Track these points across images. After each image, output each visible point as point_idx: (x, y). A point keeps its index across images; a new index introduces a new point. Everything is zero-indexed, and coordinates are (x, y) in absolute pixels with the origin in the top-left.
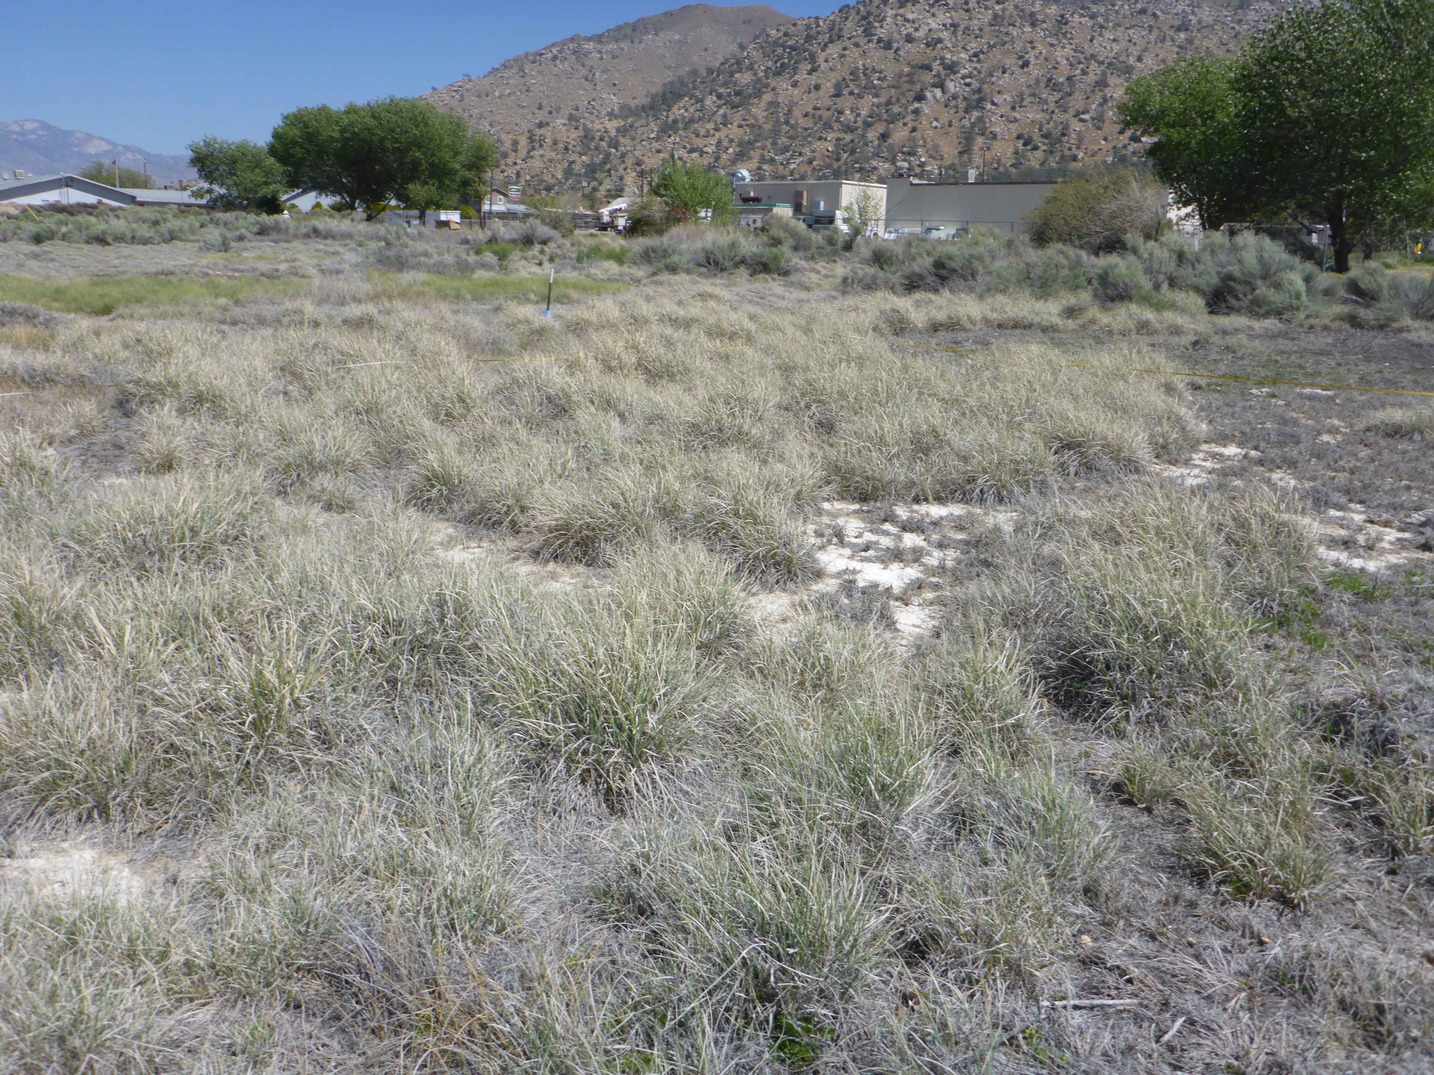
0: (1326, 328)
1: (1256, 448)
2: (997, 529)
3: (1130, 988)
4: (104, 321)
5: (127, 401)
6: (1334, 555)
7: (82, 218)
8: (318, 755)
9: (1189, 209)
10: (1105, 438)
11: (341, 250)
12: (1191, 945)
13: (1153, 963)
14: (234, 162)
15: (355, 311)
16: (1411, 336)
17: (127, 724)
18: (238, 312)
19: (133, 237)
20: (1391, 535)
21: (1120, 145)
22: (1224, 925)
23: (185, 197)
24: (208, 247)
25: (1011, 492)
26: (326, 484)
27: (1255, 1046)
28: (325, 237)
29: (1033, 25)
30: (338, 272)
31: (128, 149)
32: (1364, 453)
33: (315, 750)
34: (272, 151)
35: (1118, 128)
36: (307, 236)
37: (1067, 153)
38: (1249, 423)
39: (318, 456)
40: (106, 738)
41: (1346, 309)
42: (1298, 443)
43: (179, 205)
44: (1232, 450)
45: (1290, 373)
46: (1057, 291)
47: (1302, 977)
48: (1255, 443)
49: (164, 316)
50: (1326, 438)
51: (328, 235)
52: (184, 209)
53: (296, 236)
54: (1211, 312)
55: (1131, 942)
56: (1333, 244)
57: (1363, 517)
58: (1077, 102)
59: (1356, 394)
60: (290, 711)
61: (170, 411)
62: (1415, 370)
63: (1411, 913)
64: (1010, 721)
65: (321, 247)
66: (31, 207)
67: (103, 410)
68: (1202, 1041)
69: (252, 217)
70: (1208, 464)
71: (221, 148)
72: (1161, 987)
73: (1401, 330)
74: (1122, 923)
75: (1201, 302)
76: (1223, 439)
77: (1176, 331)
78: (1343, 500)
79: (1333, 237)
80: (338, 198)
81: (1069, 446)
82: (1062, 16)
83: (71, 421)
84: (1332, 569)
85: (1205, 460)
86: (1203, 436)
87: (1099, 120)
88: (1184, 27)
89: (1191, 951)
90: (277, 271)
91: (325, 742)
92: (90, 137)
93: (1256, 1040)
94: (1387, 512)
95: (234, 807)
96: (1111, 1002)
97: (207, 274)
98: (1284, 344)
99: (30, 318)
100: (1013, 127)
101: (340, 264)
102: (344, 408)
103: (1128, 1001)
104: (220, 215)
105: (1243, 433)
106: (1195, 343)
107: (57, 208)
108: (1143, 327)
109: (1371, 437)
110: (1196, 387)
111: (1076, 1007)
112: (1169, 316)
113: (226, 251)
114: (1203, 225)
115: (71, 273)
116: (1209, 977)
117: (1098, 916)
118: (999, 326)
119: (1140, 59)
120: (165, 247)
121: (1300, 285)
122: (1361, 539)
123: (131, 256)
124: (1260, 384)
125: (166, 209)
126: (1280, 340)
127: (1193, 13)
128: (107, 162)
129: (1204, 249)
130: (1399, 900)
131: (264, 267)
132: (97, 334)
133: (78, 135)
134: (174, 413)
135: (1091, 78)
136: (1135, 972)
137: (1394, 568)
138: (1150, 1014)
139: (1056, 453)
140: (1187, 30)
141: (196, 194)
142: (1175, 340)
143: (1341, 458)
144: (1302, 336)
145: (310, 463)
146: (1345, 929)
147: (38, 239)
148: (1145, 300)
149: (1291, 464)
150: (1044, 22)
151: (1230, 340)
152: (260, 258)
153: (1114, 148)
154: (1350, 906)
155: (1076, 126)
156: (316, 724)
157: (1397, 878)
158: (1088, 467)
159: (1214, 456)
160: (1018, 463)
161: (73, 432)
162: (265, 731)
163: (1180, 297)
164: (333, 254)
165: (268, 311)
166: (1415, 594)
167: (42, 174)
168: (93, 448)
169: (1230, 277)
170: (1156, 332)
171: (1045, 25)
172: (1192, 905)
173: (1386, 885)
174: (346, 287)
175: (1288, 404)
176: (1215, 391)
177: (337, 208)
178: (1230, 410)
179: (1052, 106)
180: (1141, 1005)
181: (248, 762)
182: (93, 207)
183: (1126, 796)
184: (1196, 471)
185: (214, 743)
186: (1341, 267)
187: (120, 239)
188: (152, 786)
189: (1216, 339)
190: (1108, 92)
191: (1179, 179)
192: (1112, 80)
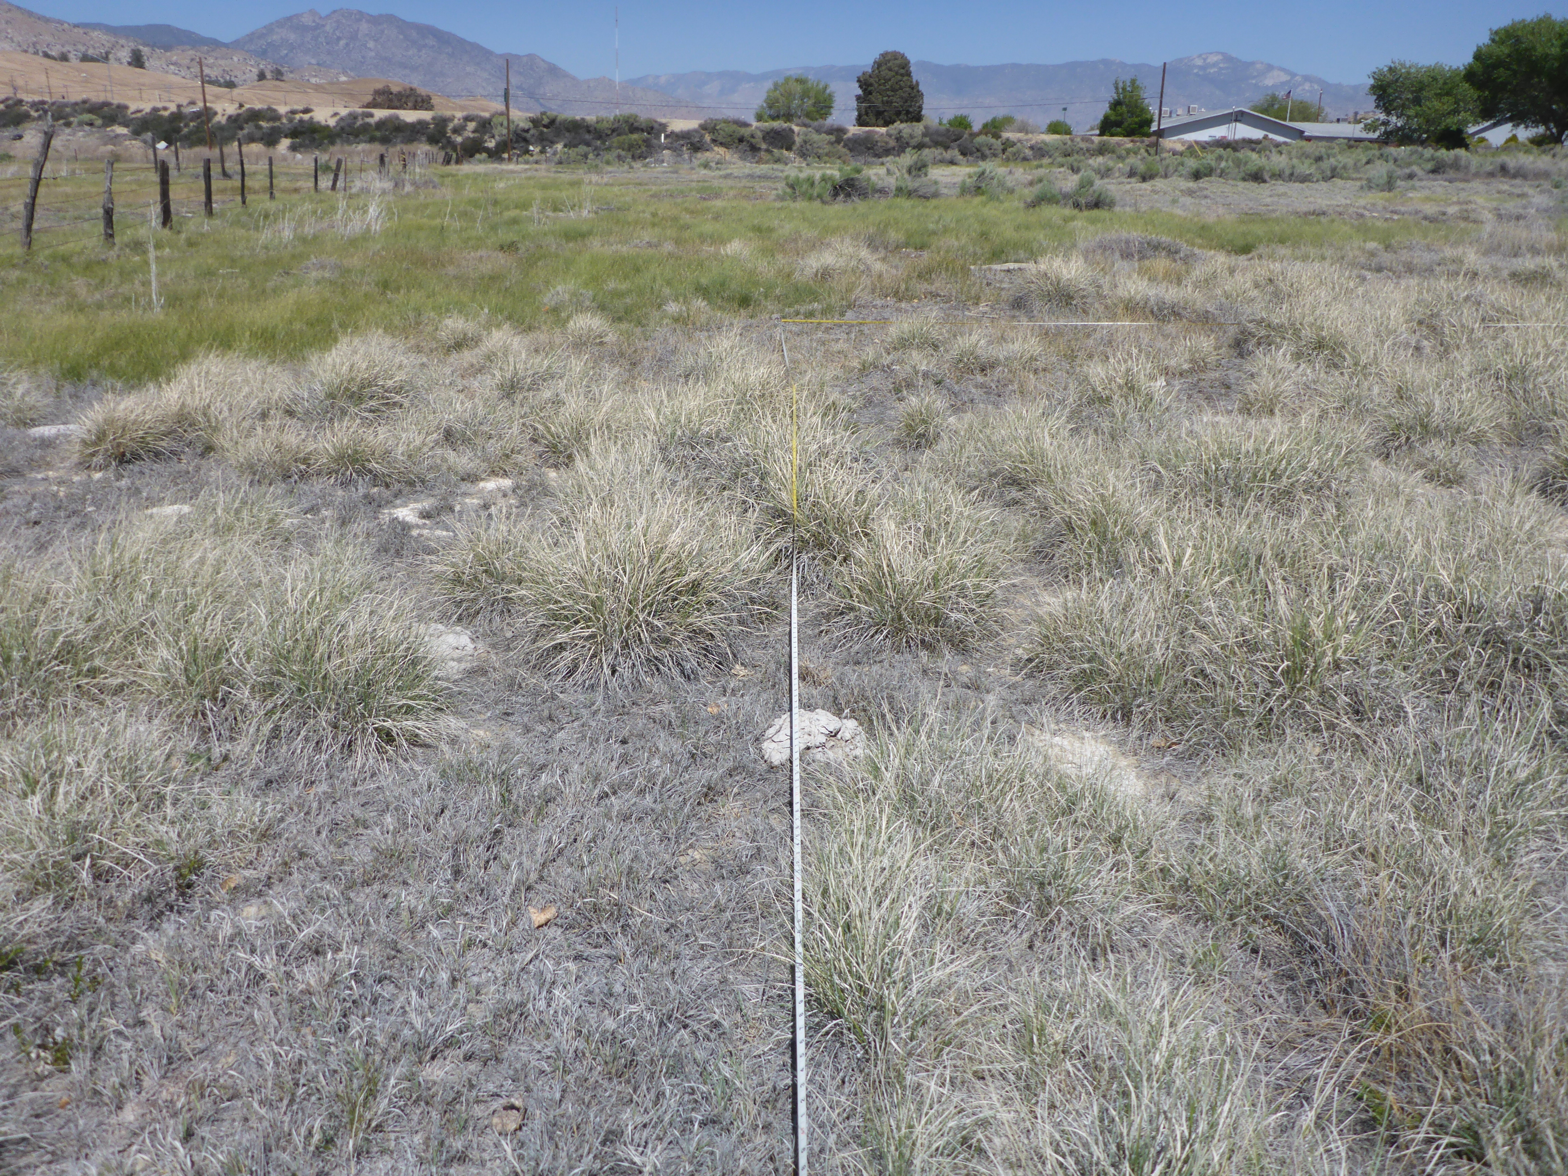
4: (1242, 260)
5: (1246, 341)
7: (1245, 154)
8: (1346, 723)
11: (1531, 191)
14: (1421, 89)
15: (1529, 263)
17: (1166, 641)
18: (1386, 258)
19: (1292, 174)
23: (1356, 131)
24: (1370, 186)
26: (1437, 453)
28: (1514, 176)
30: (1518, 218)
31: (1307, 78)
33: (1345, 718)
34: (1470, 75)
36: (1491, 175)
39: (1436, 420)
40: (1144, 648)
43: (1349, 139)
49: (1305, 258)
51: (1520, 174)
52: (1353, 143)
53: (1477, 175)
60: (1328, 670)
61: (1284, 355)
65: (1505, 187)
66: (1197, 142)
67: (1220, 348)
69: (1428, 152)
71: (1408, 73)
80: (1541, 129)
83: (1187, 356)
90: (1444, 214)
91: (1358, 712)
92: (1270, 68)
95: (1247, 748)
97: (1362, 216)
99: (1172, 252)
101: (1525, 208)
102: (1483, 370)
104: (1392, 150)
107: (1223, 144)
113: (1390, 190)
115: (1221, 211)
120: (1323, 185)
123: (1285, 194)
125: (1334, 144)
128: (1282, 94)
131: (1430, 209)
132: (1232, 271)
133: (1258, 66)
134: (1288, 357)
141: (1369, 128)
145: (1425, 427)
147: (1197, 175)
152: (1428, 199)
156: (1352, 693)
161: (1186, 366)
162: (1296, 682)
164: (1519, 196)
165: (1422, 258)
167: (1214, 109)
168: (1202, 384)
174: (1524, 235)
177: (1538, 142)
181: (1271, 709)
182: (1258, 142)
185: (1242, 680)
187: (1278, 176)
188: (1174, 706)
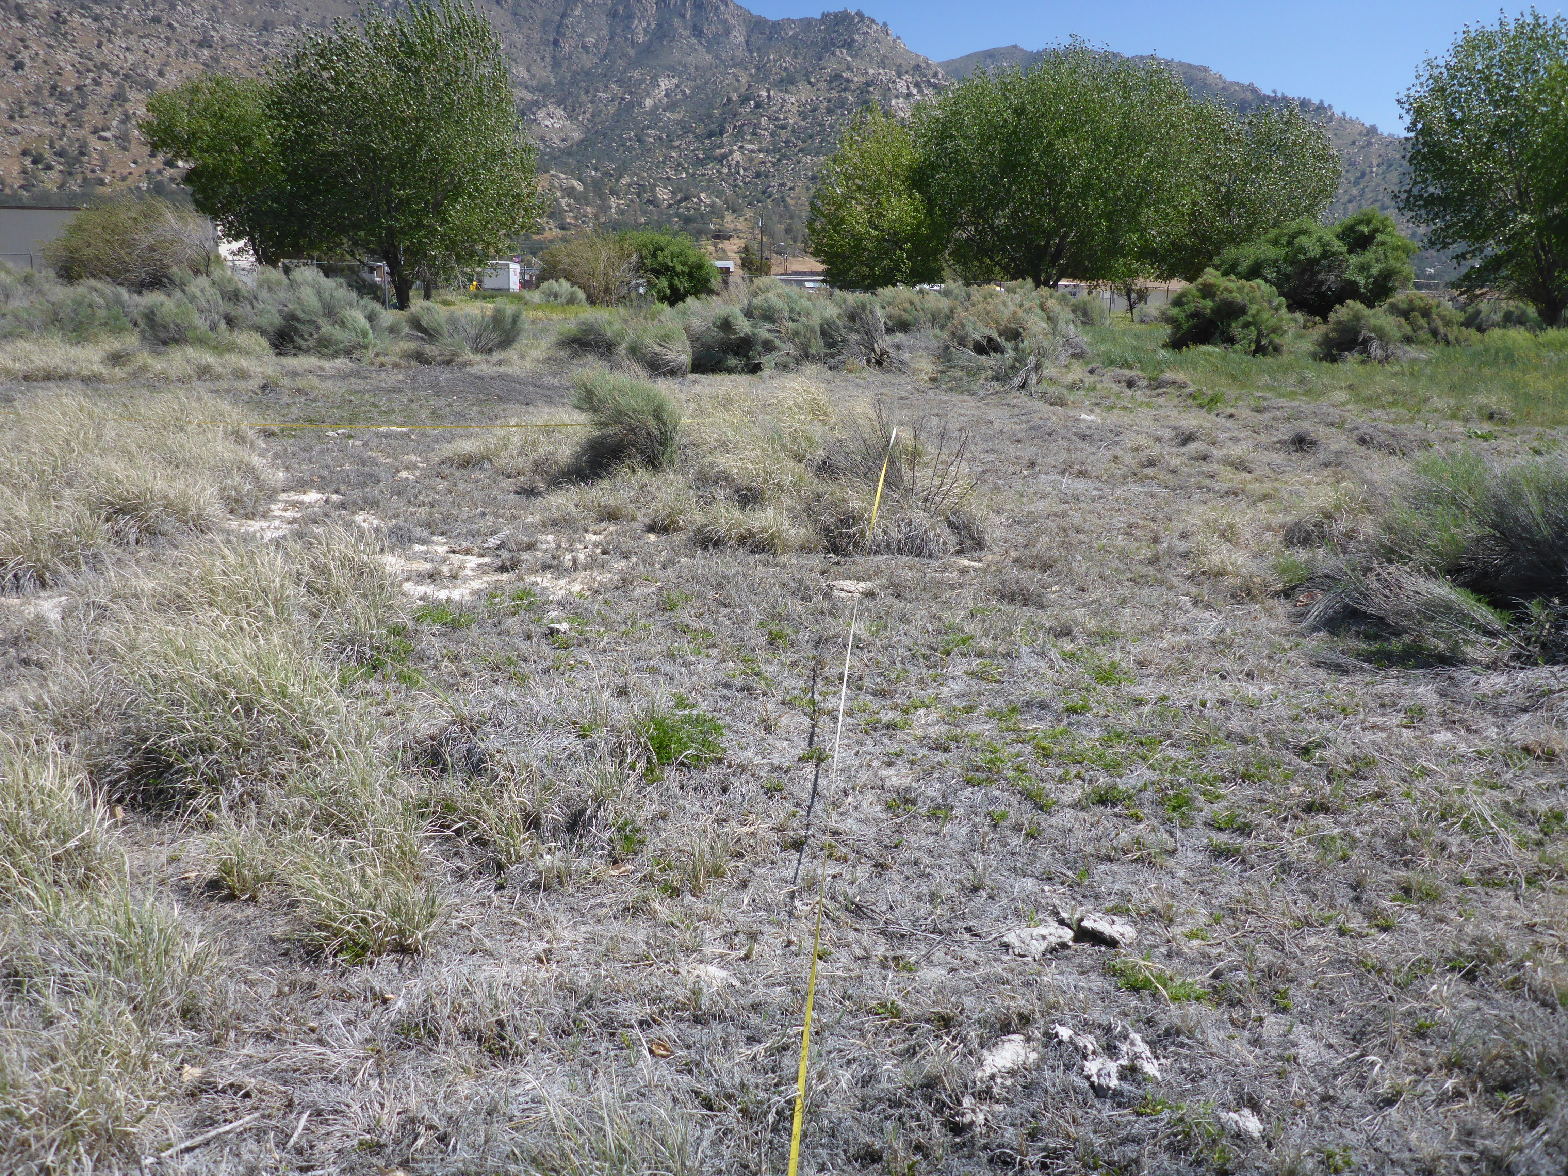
0: (396, 365)
1: (337, 492)
2: (40, 619)
3: (248, 1103)
6: (421, 590)
9: (241, 243)
10: (166, 497)
12: (313, 1030)
13: (270, 1065)
16: (474, 370)
20: (472, 561)
21: (154, 170)
22: (345, 997)
25: (56, 573)
27: (386, 1111)
29: (22, 18)
32: (442, 485)
35: (147, 150)
37: (90, 175)
38: (328, 466)
41: (412, 346)
42: (379, 481)
44: (312, 496)
45: (365, 412)
46: (95, 335)
47: (425, 1021)
48: (335, 486)
50: (404, 474)
54: (279, 354)
55: (245, 1051)
56: (393, 281)
57: (446, 548)
58: (92, 116)
59: (429, 430)
62: (479, 402)
63: (521, 921)
64: (72, 844)
68: (331, 1129)
70: (289, 514)
72: (282, 1088)
73: (465, 364)
74: (232, 1034)
75: (265, 343)
76: (302, 486)
77: (242, 375)
78: (426, 534)
79: (391, 274)
81: (123, 511)
82: (58, 13)
84: (420, 603)
85: (285, 510)
86: (280, 486)
87: (123, 140)
88: (205, 44)
89: (314, 1036)
93: (387, 1104)
94: (466, 540)
96: (228, 1127)
98: (356, 383)
100: (16, 140)
103: (248, 1118)
105: (323, 478)
106: (264, 387)
108: (204, 372)
109: (446, 470)
110: (269, 434)
111: (189, 1150)
112: (233, 359)
114: (259, 260)
116: (333, 1058)
117: (204, 1036)
118: (26, 378)
119: (161, 74)
121: (363, 323)
122: (445, 569)
124: (337, 424)
126: (352, 380)
127: (214, 28)
129: (261, 286)
130: (509, 913)
135: (106, 90)
136: (251, 1083)
137: (477, 593)
138: (273, 1122)
139: (107, 520)
140: (210, 46)
142: (241, 385)
143: (420, 492)
144: (374, 375)
146: (464, 957)
148: (201, 342)
149: (372, 505)
150: (35, 17)
151: (300, 383)
153: (147, 172)
154: (467, 933)
155: (95, 144)
157: (505, 892)
158: (151, 532)
159: (294, 504)
160: (60, 537)
163: (243, 338)
166: (497, 615)
169: (293, 317)
170: (219, 377)
171: (37, 22)
172: (311, 986)
173: (496, 903)
175: (365, 444)
176: (290, 436)
178: (307, 455)
179: (62, 119)
180: (263, 1116)
183: (226, 892)
184: (277, 523)
186: (403, 303)
189: (286, 382)
190: (130, 107)
191: (225, 209)
192: (132, 94)
